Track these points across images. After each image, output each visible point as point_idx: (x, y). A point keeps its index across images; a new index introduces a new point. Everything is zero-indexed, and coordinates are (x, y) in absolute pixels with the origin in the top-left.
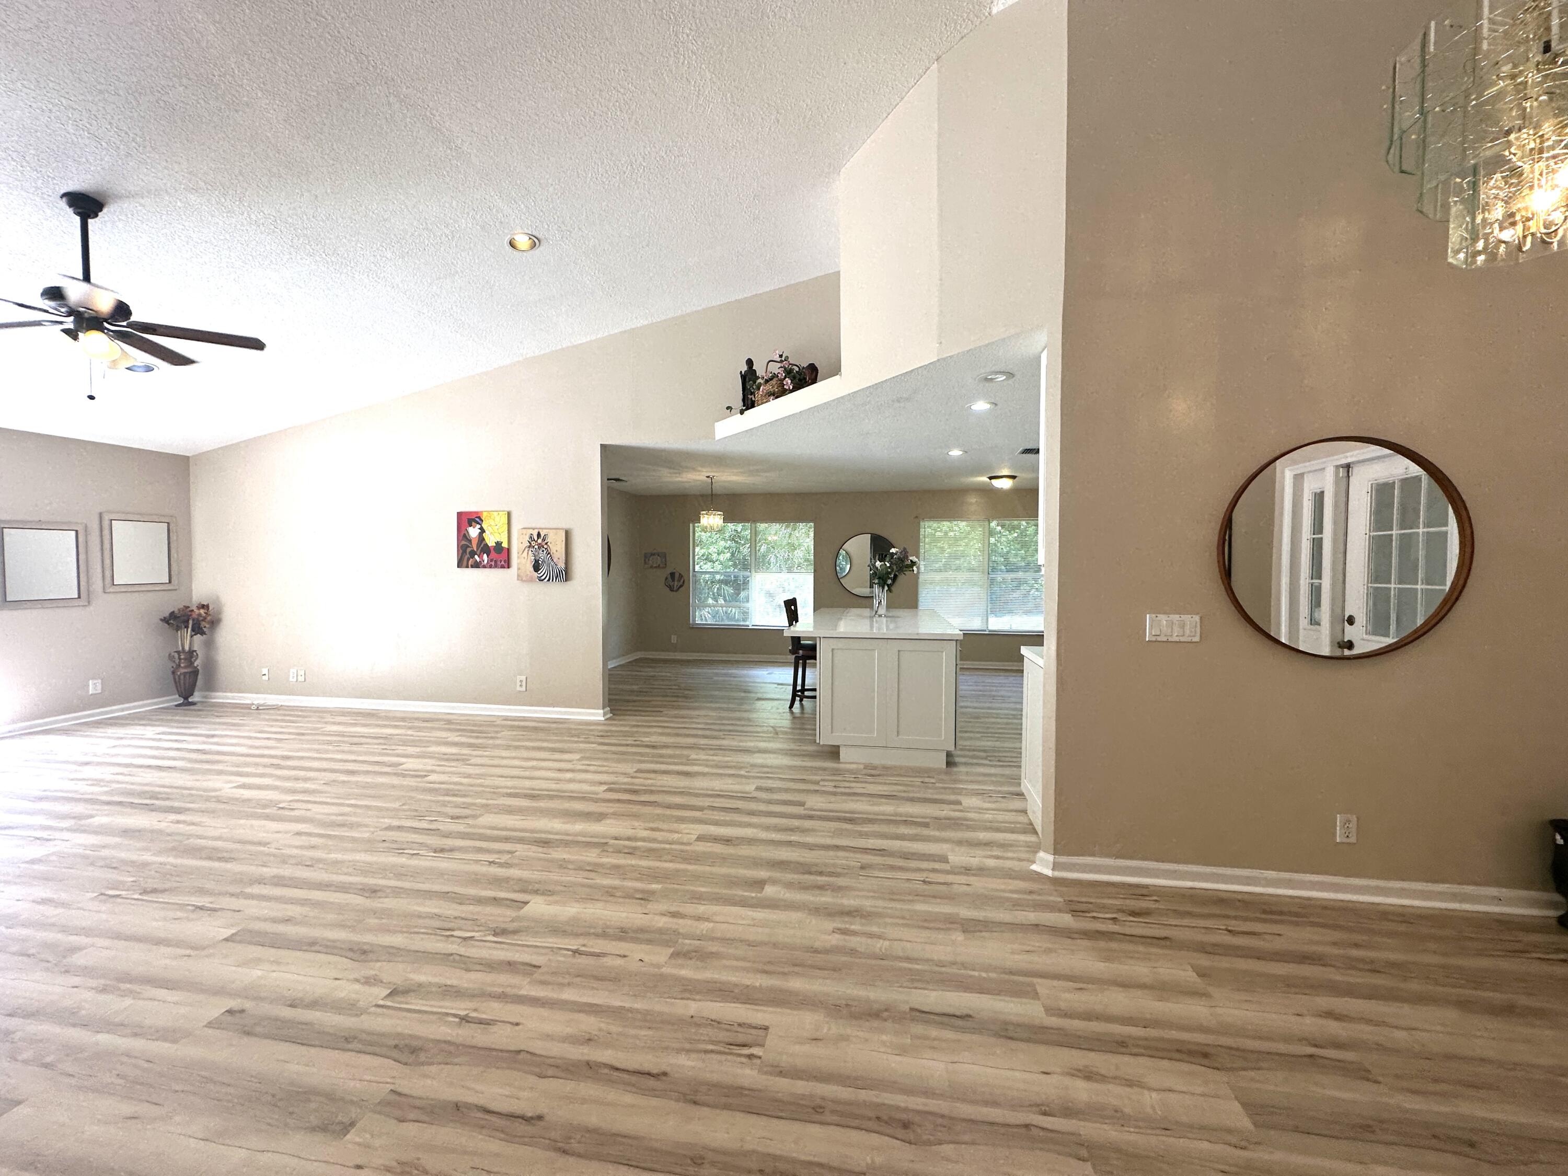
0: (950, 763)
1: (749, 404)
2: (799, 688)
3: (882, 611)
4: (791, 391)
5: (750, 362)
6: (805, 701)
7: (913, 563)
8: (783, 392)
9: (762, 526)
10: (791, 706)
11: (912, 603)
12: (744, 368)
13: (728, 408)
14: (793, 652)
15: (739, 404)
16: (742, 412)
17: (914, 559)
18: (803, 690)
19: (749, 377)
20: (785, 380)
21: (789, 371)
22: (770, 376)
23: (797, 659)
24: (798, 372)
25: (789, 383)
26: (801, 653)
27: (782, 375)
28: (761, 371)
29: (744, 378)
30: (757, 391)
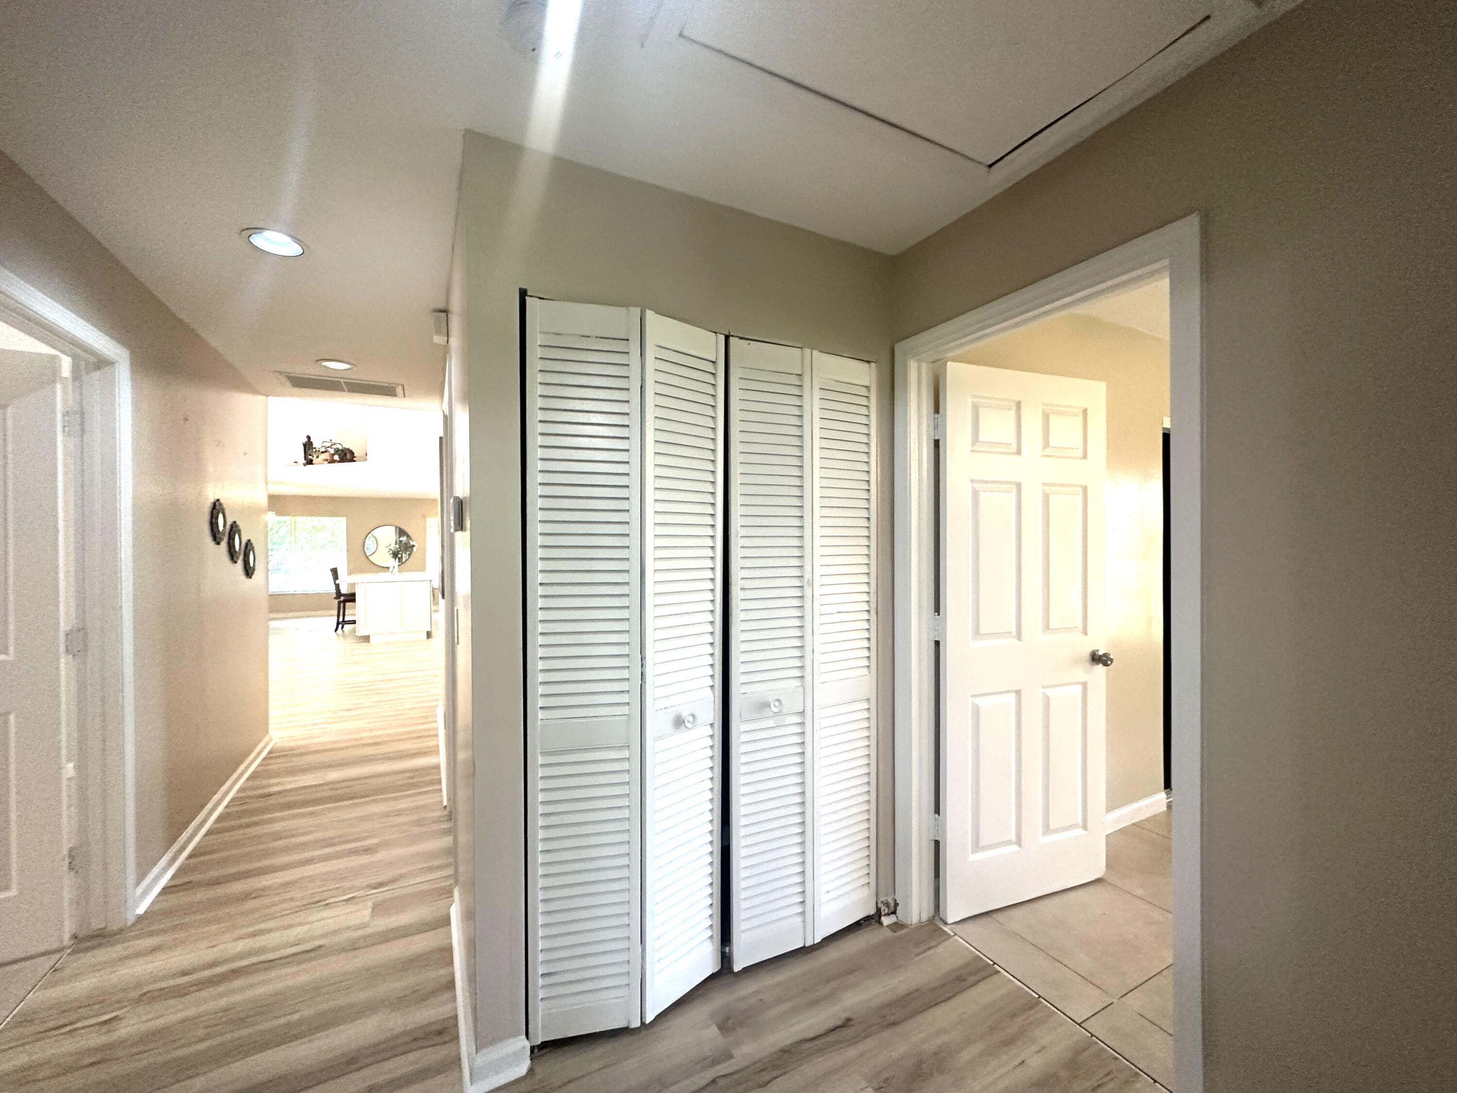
2: (341, 620)
3: (396, 571)
4: (339, 462)
5: (309, 438)
6: (346, 626)
7: (414, 546)
8: (333, 461)
10: (336, 630)
11: (423, 568)
12: (306, 440)
13: (296, 462)
14: (338, 598)
16: (305, 465)
17: (414, 543)
18: (343, 621)
19: (308, 446)
20: (334, 455)
21: (337, 451)
22: (323, 450)
23: (339, 603)
24: (342, 451)
25: (336, 457)
26: (342, 598)
27: (332, 451)
28: (317, 444)
29: (305, 445)
30: (315, 456)
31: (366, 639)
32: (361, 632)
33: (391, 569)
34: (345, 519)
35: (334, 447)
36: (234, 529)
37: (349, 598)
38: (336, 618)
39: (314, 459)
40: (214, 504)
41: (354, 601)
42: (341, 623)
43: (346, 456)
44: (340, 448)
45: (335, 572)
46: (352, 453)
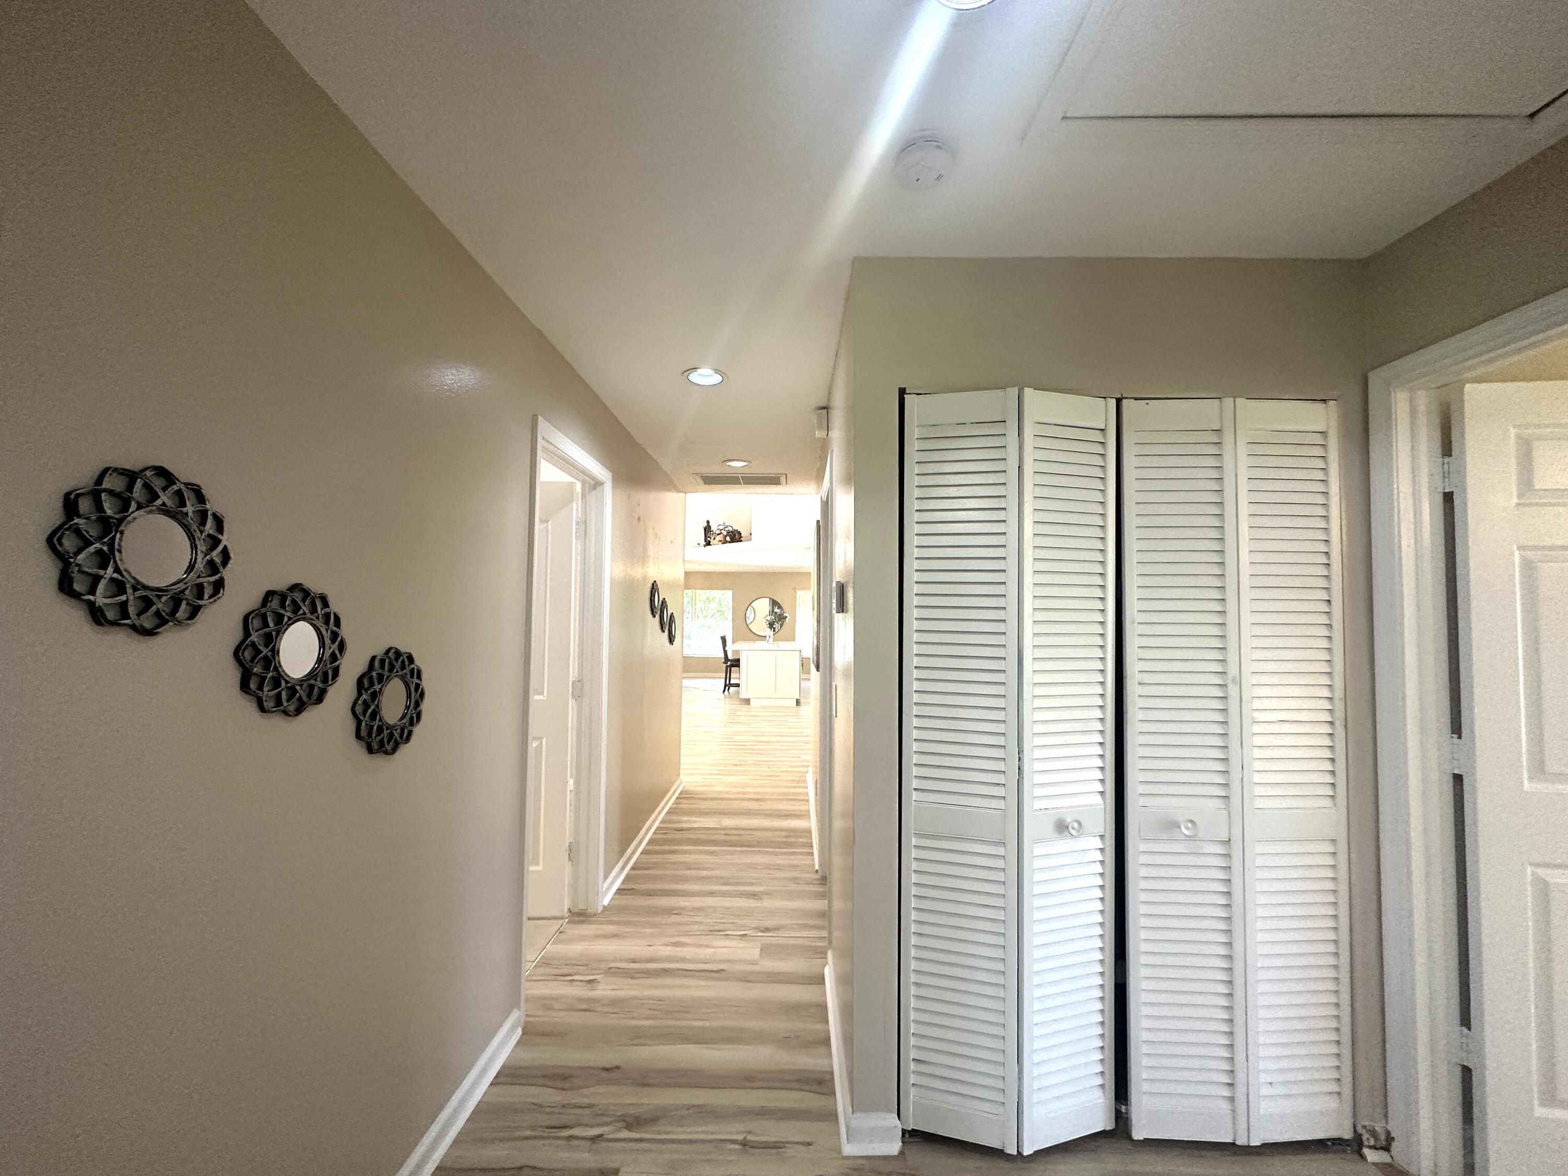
0: (798, 703)
1: (708, 543)
2: (728, 682)
3: (771, 640)
4: (730, 542)
5: (708, 522)
6: (732, 688)
7: (786, 617)
8: (725, 542)
9: (698, 592)
10: (724, 692)
11: (792, 639)
12: (706, 524)
13: (698, 544)
14: (725, 662)
15: (703, 543)
16: (705, 546)
17: (785, 614)
18: (730, 684)
19: (707, 529)
20: (726, 536)
21: (728, 532)
22: (718, 532)
23: (727, 667)
24: (732, 532)
25: (728, 539)
26: (729, 663)
27: (725, 533)
28: (714, 528)
29: (705, 529)
30: (712, 538)
31: (747, 701)
32: (744, 695)
33: (768, 638)
34: (731, 592)
35: (727, 529)
36: (664, 604)
37: (734, 663)
38: (724, 680)
39: (712, 541)
40: (653, 584)
41: (739, 666)
42: (728, 686)
43: (735, 537)
44: (731, 529)
45: (724, 639)
46: (740, 533)
